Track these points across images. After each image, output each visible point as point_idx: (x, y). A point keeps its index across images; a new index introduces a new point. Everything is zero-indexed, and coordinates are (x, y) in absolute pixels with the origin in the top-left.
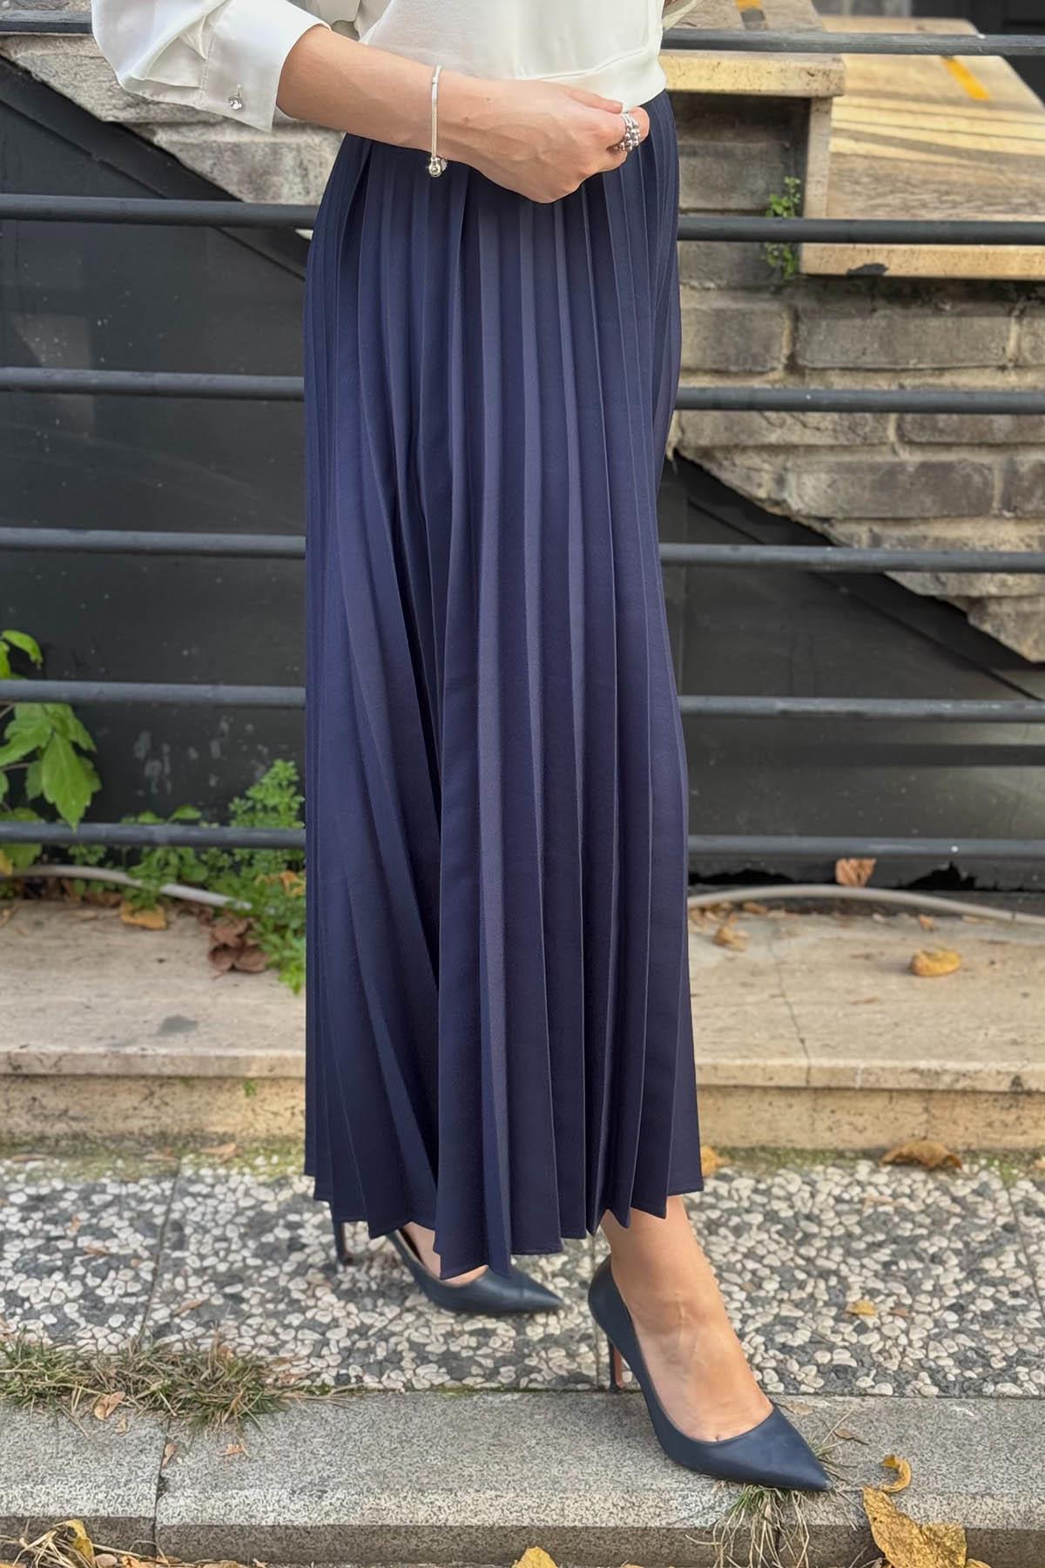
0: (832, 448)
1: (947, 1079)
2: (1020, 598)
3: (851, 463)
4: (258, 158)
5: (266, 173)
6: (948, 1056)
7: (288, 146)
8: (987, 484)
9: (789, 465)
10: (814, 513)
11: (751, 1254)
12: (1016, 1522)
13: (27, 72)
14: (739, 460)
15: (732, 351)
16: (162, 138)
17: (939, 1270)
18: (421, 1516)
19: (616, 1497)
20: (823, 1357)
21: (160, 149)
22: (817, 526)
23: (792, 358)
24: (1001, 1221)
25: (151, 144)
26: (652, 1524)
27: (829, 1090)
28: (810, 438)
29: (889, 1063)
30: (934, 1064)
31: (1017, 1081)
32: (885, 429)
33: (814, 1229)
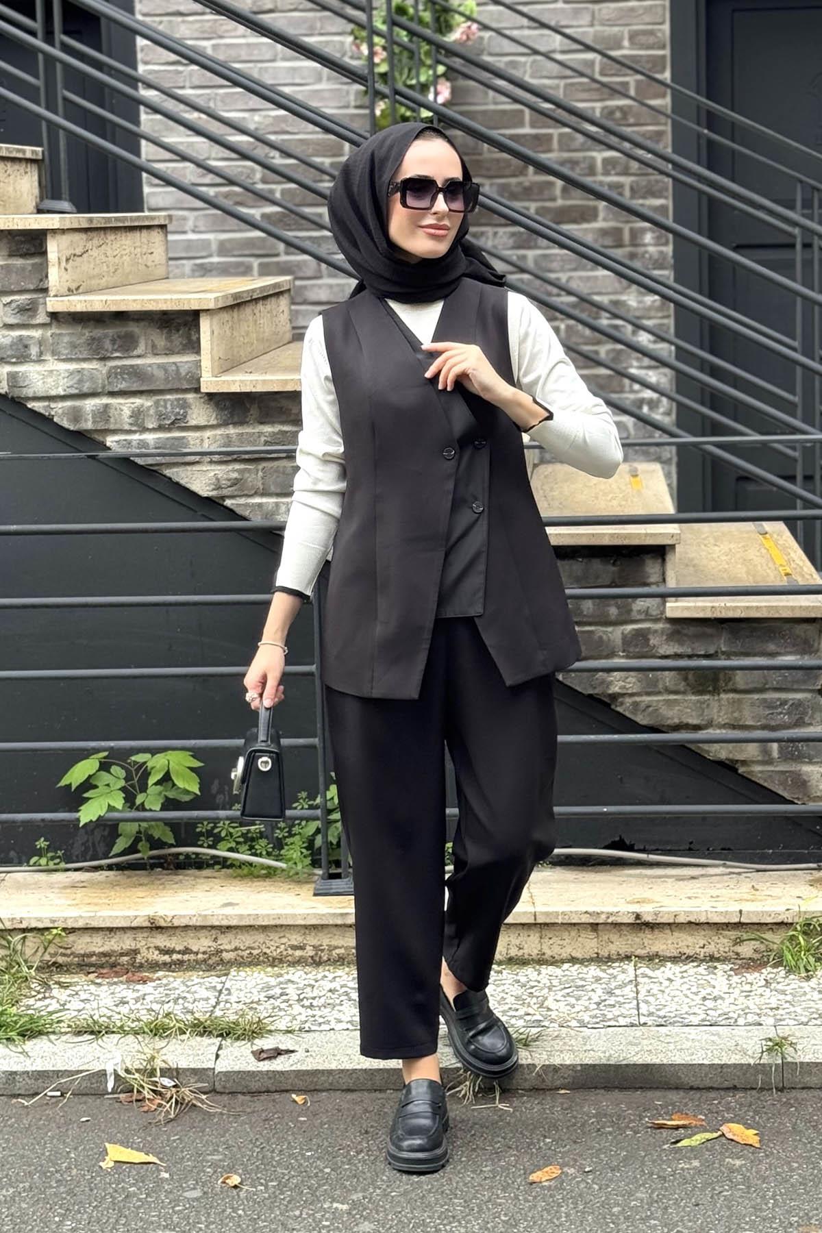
1: (604, 917)
2: (632, 695)
4: (270, 508)
5: (272, 515)
6: (604, 906)
7: (284, 503)
8: (609, 640)
12: (604, 1061)
13: (170, 479)
16: (228, 503)
17: (592, 993)
21: (226, 508)
24: (628, 980)
25: (223, 506)
27: (546, 924)
29: (574, 909)
30: (596, 910)
31: (638, 916)
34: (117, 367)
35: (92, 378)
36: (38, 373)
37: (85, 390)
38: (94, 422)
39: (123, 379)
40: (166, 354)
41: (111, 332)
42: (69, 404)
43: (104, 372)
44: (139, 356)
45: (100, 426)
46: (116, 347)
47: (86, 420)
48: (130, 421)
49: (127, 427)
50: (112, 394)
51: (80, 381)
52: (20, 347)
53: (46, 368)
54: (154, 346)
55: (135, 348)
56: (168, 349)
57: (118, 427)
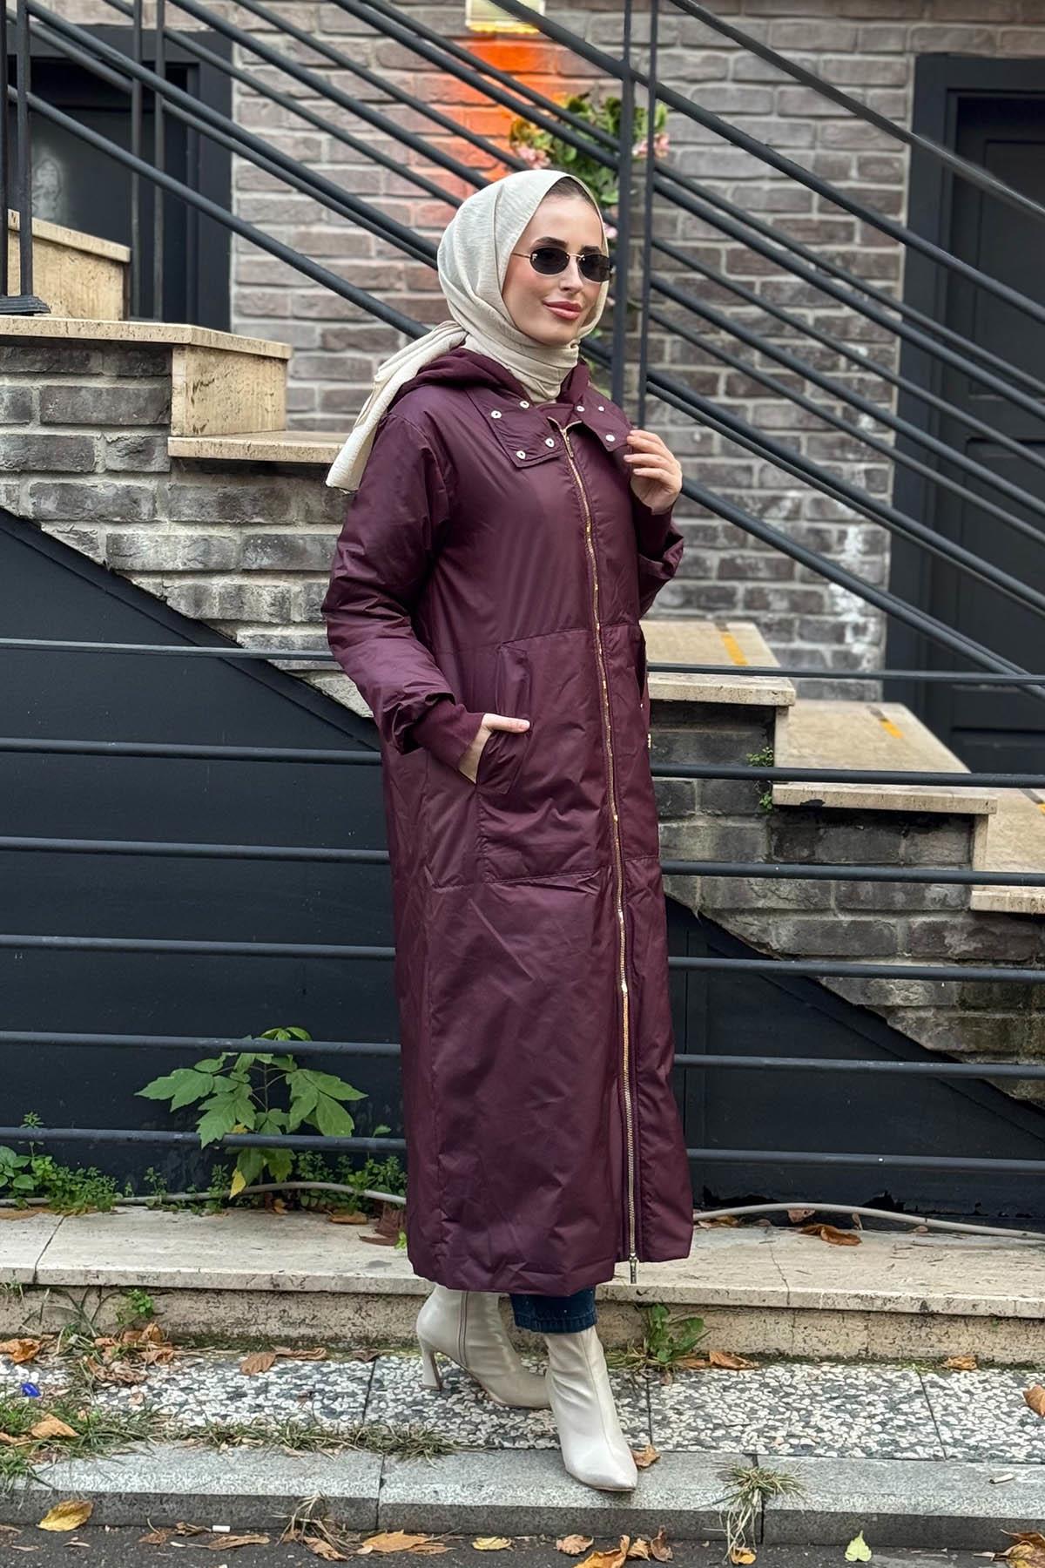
0: (796, 911)
1: (879, 1303)
2: (917, 1009)
3: (808, 921)
6: (880, 1289)
8: (892, 935)
9: (770, 921)
10: (786, 951)
11: (750, 1400)
13: (320, 691)
14: (739, 918)
15: (733, 851)
17: (872, 1408)
18: (542, 1502)
19: (662, 1493)
20: (794, 1441)
23: (769, 856)
24: (914, 1390)
26: (685, 1508)
27: (802, 1310)
28: (782, 905)
29: (840, 1291)
30: (869, 1293)
31: (924, 1305)
32: (828, 900)
33: (791, 1390)
34: (257, 537)
35: (222, 551)
36: (150, 539)
37: (212, 565)
38: (222, 609)
39: (265, 552)
40: (324, 523)
41: (253, 489)
42: (189, 582)
43: (239, 542)
44: (287, 524)
45: (230, 615)
46: (257, 510)
47: (211, 606)
48: (271, 610)
49: (266, 618)
50: (248, 572)
51: (207, 553)
52: (127, 501)
53: (160, 533)
54: (308, 511)
55: (284, 513)
56: (327, 517)
57: (254, 617)
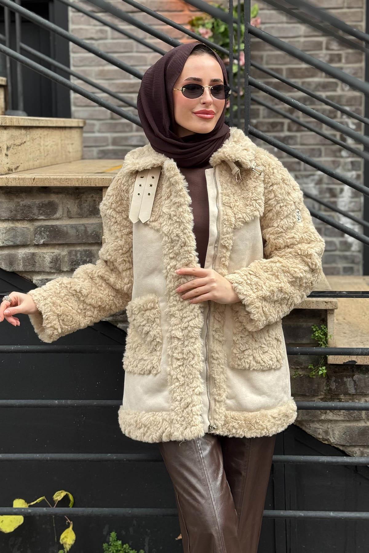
0: (343, 421)
3: (350, 426)
9: (329, 426)
10: (339, 443)
14: (312, 425)
15: (307, 389)
16: (121, 326)
21: (119, 329)
22: (341, 448)
25: (116, 327)
28: (336, 418)
32: (362, 415)
34: (41, 227)
35: (23, 234)
37: (18, 243)
38: (24, 266)
39: (46, 235)
40: (77, 218)
41: (37, 201)
42: (6, 252)
43: (32, 230)
44: (58, 219)
45: (29, 268)
46: (41, 212)
47: (18, 265)
48: (51, 265)
49: (48, 270)
50: (37, 246)
51: (15, 236)
54: (69, 211)
55: (55, 213)
56: (79, 214)
57: (41, 269)
